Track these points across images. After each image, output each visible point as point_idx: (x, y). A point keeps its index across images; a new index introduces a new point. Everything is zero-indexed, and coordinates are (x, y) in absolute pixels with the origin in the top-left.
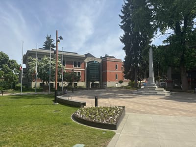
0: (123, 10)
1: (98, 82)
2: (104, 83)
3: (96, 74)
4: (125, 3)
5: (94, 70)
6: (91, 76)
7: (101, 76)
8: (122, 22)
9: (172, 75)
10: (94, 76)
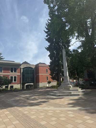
0: (47, 27)
1: (32, 84)
2: (37, 84)
3: (30, 77)
4: (48, 22)
5: (29, 74)
6: (26, 79)
7: (35, 78)
8: (47, 36)
9: (88, 75)
10: (29, 79)
